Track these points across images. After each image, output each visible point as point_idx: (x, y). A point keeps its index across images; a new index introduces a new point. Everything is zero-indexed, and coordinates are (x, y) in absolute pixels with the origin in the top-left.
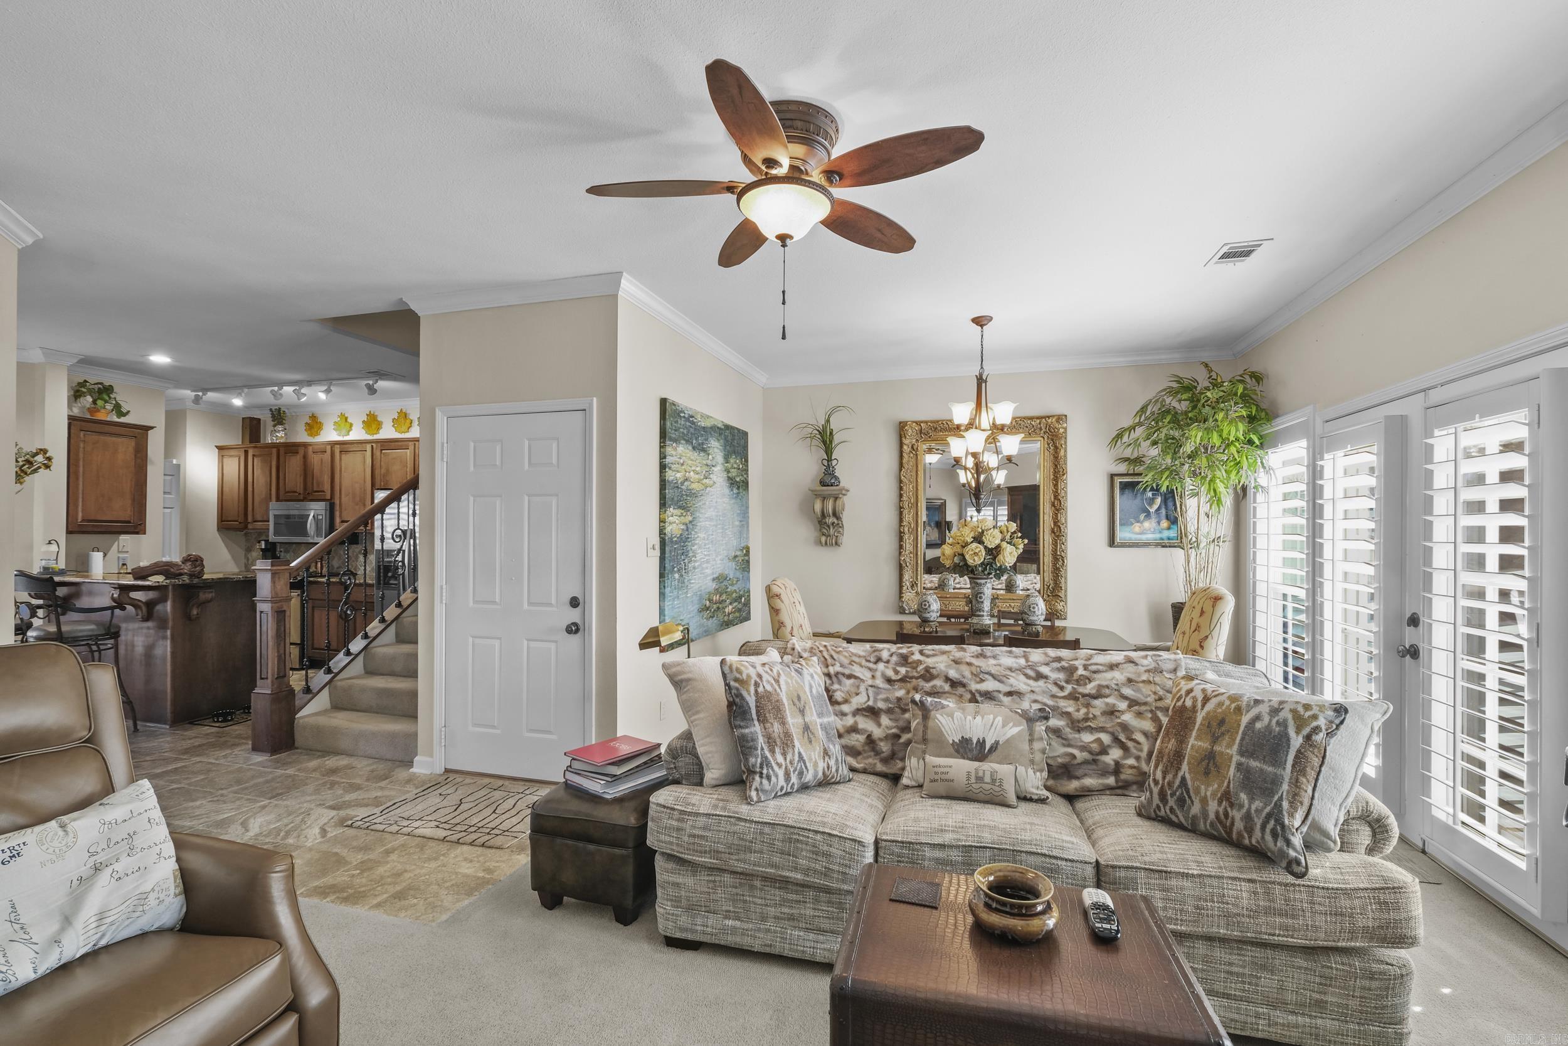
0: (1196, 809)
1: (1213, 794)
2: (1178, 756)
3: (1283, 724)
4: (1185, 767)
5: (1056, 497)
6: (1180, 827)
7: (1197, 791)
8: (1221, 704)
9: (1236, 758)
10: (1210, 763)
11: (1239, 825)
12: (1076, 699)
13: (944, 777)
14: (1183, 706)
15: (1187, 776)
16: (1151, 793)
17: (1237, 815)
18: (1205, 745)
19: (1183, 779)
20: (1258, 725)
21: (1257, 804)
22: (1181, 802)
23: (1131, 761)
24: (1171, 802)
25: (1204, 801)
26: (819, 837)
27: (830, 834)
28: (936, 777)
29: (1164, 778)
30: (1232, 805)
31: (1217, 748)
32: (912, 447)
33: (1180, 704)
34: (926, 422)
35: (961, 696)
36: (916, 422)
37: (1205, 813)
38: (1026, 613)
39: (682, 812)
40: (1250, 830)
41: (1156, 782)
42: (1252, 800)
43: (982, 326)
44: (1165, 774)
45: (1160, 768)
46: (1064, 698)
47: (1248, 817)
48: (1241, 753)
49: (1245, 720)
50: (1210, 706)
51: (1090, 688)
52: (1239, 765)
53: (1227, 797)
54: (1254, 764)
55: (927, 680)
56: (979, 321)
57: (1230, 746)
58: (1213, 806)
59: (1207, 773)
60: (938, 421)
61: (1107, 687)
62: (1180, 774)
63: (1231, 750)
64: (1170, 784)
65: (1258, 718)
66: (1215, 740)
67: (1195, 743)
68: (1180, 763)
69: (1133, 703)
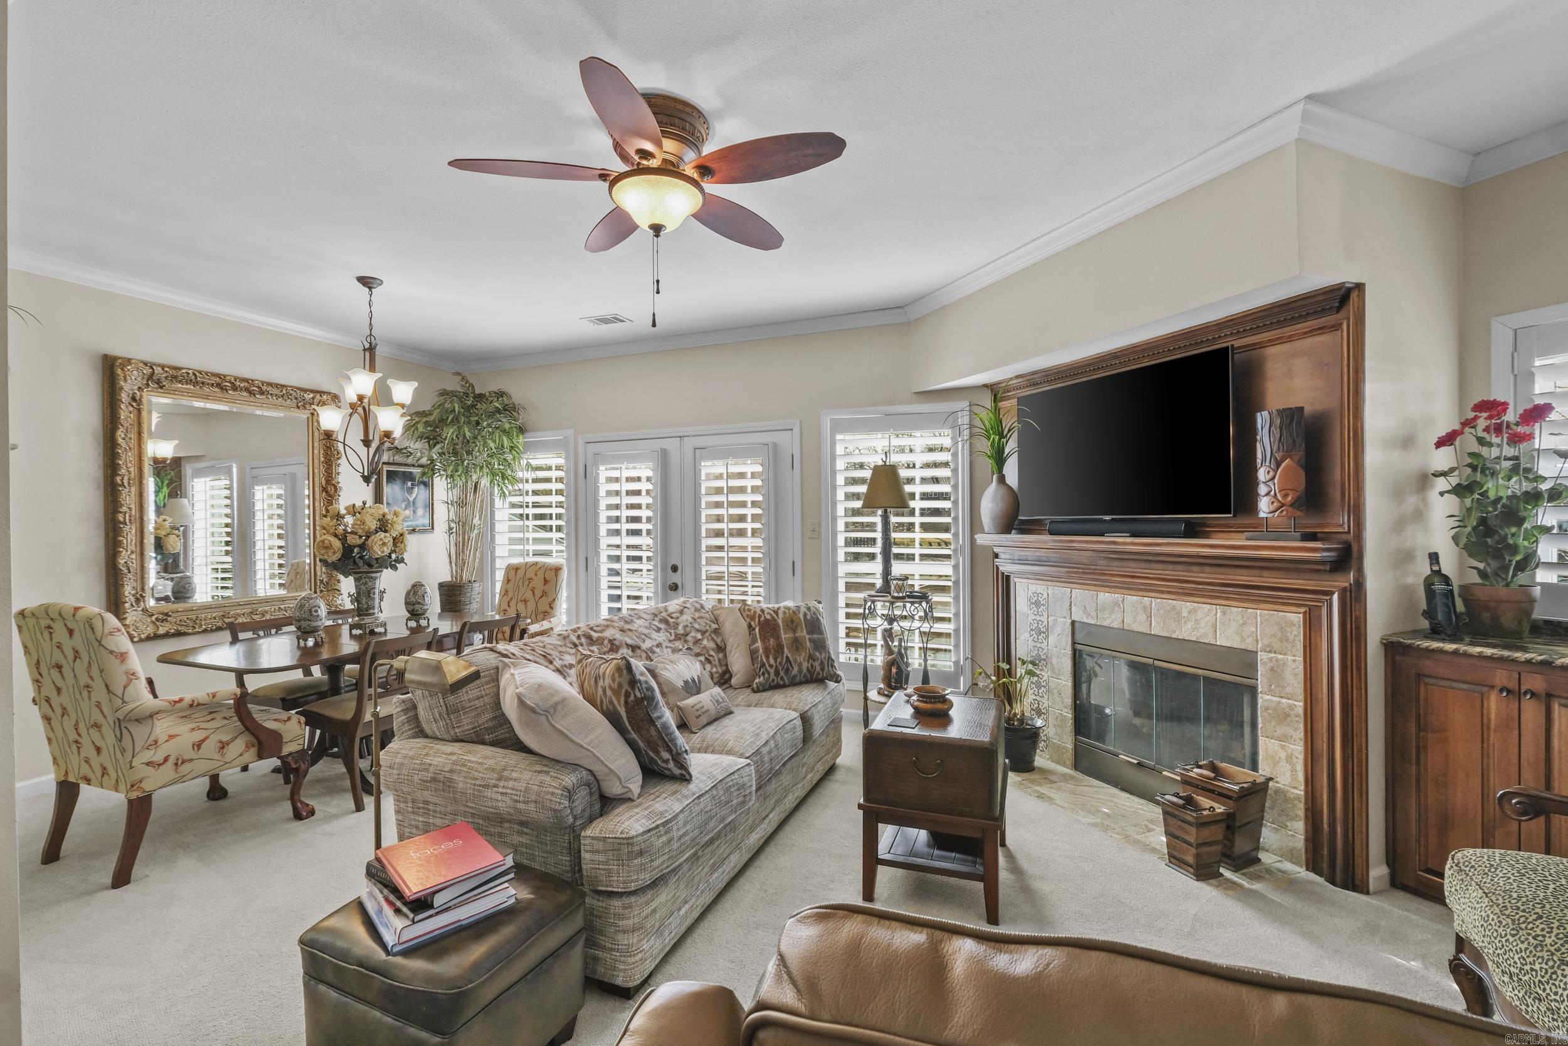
0: (795, 671)
1: (804, 659)
2: (779, 648)
3: (814, 614)
4: (786, 650)
5: (328, 482)
6: (784, 686)
7: (795, 661)
8: (784, 613)
9: (807, 637)
10: (797, 644)
11: (818, 668)
12: (680, 639)
13: (703, 710)
14: (766, 619)
15: (789, 655)
16: (769, 673)
17: (817, 664)
18: (790, 635)
19: (787, 657)
20: (808, 617)
21: (823, 655)
22: (787, 671)
23: (714, 670)
24: (782, 673)
25: (800, 665)
26: (736, 776)
27: (739, 770)
28: (699, 713)
29: (776, 662)
30: (814, 660)
31: (797, 635)
32: (134, 399)
33: (763, 618)
34: (163, 367)
35: (641, 657)
36: (146, 364)
37: (800, 671)
38: (419, 603)
39: (664, 824)
40: (822, 669)
41: (771, 666)
42: (821, 654)
43: (370, 288)
44: (775, 659)
45: (771, 657)
46: (674, 640)
47: (822, 663)
48: (808, 633)
49: (801, 616)
50: (781, 615)
51: (681, 630)
52: (810, 639)
53: (811, 657)
54: (815, 636)
55: (617, 651)
56: (367, 282)
57: (802, 632)
58: (805, 665)
59: (797, 649)
60: (180, 369)
61: (687, 626)
62: (785, 655)
63: (803, 633)
64: (780, 664)
65: (805, 614)
66: (794, 631)
67: (785, 636)
68: (783, 649)
69: (703, 633)
